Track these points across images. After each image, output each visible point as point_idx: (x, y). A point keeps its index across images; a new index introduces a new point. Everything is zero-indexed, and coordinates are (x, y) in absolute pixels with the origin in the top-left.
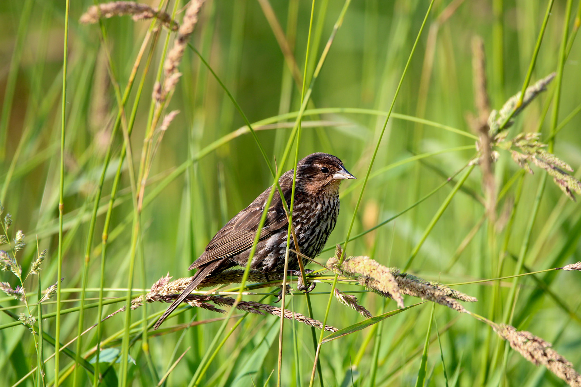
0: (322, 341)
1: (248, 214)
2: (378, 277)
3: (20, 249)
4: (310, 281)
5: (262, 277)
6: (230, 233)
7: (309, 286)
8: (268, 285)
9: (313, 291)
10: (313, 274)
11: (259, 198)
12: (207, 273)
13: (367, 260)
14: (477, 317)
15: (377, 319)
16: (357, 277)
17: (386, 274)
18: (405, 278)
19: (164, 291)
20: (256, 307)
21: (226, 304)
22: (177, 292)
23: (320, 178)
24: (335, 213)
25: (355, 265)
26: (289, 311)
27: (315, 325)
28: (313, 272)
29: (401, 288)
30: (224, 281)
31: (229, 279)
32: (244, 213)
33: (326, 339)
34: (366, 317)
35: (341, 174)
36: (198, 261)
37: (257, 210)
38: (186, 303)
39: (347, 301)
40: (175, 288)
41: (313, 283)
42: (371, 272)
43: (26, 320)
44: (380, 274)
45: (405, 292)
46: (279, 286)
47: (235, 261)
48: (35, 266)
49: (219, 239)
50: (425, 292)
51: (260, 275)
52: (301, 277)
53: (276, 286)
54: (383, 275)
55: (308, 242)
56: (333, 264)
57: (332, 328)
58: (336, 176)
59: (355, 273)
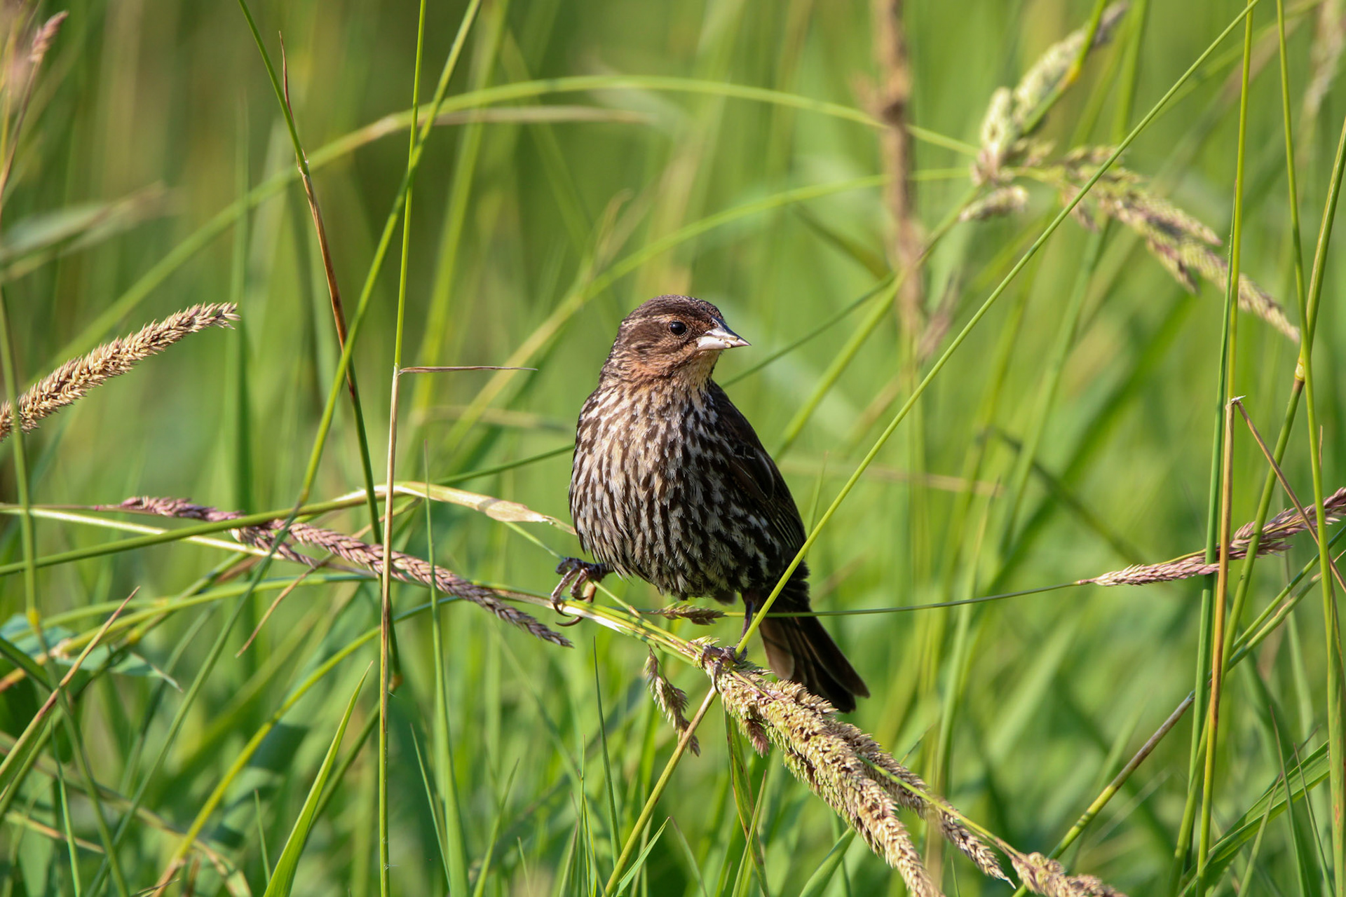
23: (667, 349)
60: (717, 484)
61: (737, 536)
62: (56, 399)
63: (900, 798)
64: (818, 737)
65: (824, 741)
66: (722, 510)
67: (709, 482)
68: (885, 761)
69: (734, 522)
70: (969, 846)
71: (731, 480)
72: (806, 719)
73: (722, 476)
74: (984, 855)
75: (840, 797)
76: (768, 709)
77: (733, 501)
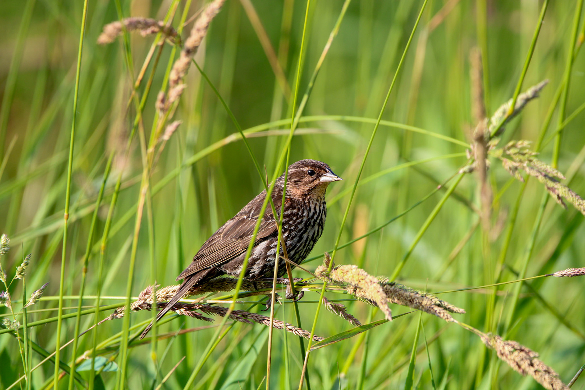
0: (311, 349)
1: (236, 223)
2: (366, 287)
3: (4, 252)
4: (299, 290)
5: (250, 285)
6: (217, 241)
7: (297, 294)
8: (256, 293)
9: (302, 300)
10: (302, 282)
11: (247, 207)
12: (194, 281)
13: (355, 269)
14: (465, 327)
15: (366, 327)
16: (346, 286)
17: (375, 285)
18: (393, 287)
19: (152, 299)
20: (244, 316)
21: (214, 312)
22: (164, 300)
23: (307, 182)
24: (321, 219)
25: (343, 274)
26: (277, 321)
27: (304, 335)
28: (301, 280)
29: (389, 297)
30: (212, 289)
31: (217, 287)
32: (231, 221)
33: (314, 346)
34: (355, 326)
35: (327, 176)
36: (186, 272)
37: (245, 218)
38: (174, 312)
39: (336, 310)
40: (163, 296)
41: (302, 291)
42: (360, 281)
43: (10, 324)
44: (368, 284)
45: (393, 301)
46: (267, 294)
47: (223, 270)
48: (20, 270)
49: (207, 248)
50: (413, 300)
51: (248, 283)
52: (289, 286)
53: (264, 294)
54: (371, 285)
55: (295, 249)
56: (322, 272)
57: (320, 338)
58: (323, 179)
59: (343, 281)
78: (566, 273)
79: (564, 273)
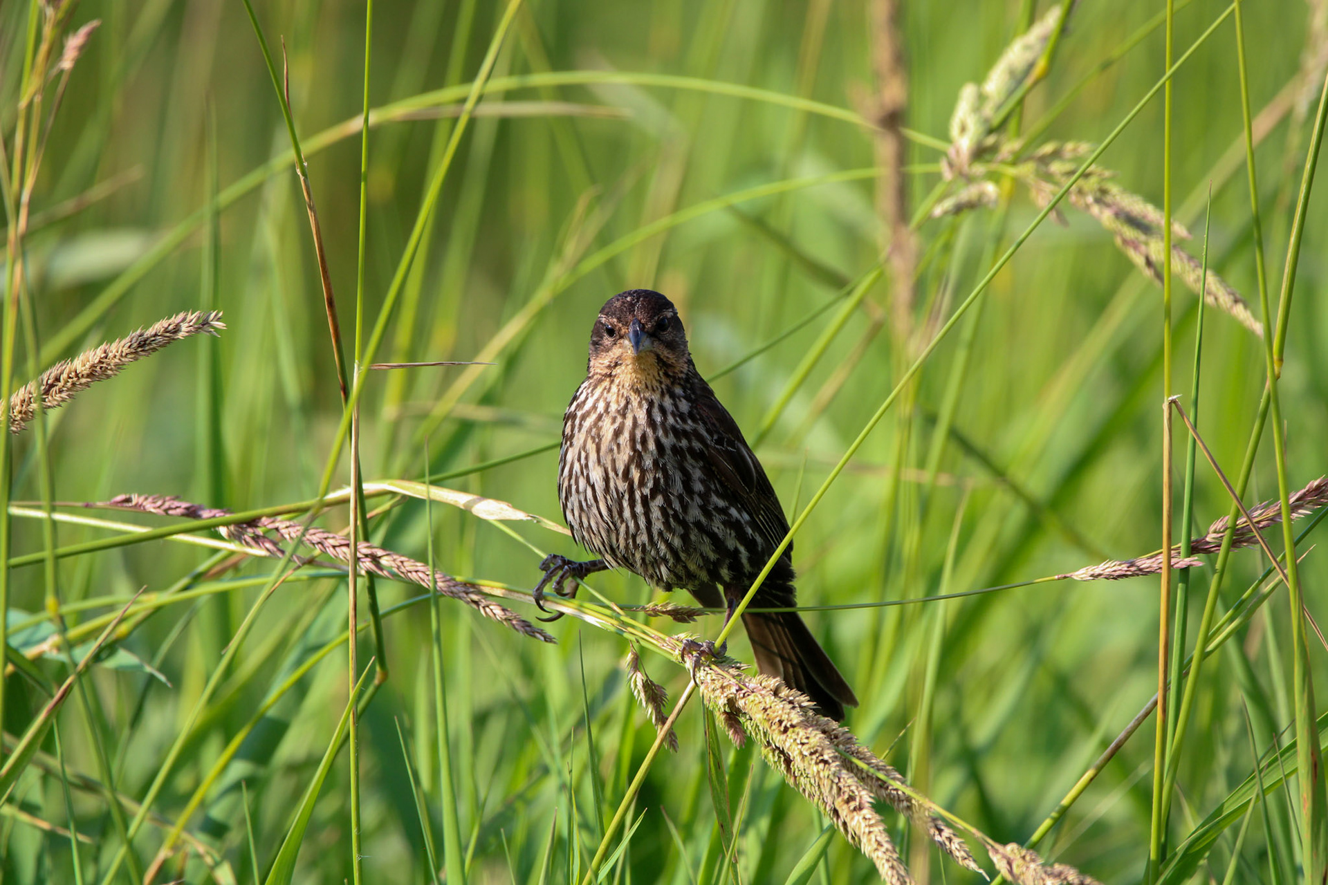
60: (697, 474)
61: (717, 527)
62: (45, 401)
63: (876, 791)
64: (796, 729)
65: (802, 733)
66: (702, 500)
67: (688, 471)
68: (861, 754)
69: (714, 513)
70: (944, 838)
71: (710, 470)
72: (785, 711)
73: (701, 464)
74: (958, 847)
75: (817, 788)
76: (747, 702)
77: (714, 492)
78: (1101, 572)
79: (1097, 571)
